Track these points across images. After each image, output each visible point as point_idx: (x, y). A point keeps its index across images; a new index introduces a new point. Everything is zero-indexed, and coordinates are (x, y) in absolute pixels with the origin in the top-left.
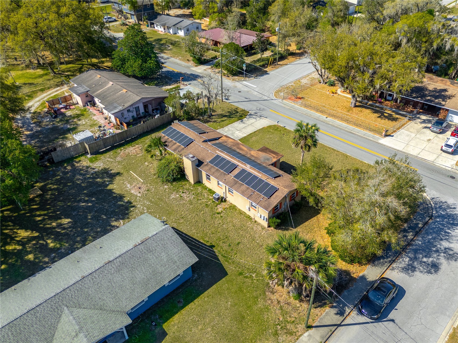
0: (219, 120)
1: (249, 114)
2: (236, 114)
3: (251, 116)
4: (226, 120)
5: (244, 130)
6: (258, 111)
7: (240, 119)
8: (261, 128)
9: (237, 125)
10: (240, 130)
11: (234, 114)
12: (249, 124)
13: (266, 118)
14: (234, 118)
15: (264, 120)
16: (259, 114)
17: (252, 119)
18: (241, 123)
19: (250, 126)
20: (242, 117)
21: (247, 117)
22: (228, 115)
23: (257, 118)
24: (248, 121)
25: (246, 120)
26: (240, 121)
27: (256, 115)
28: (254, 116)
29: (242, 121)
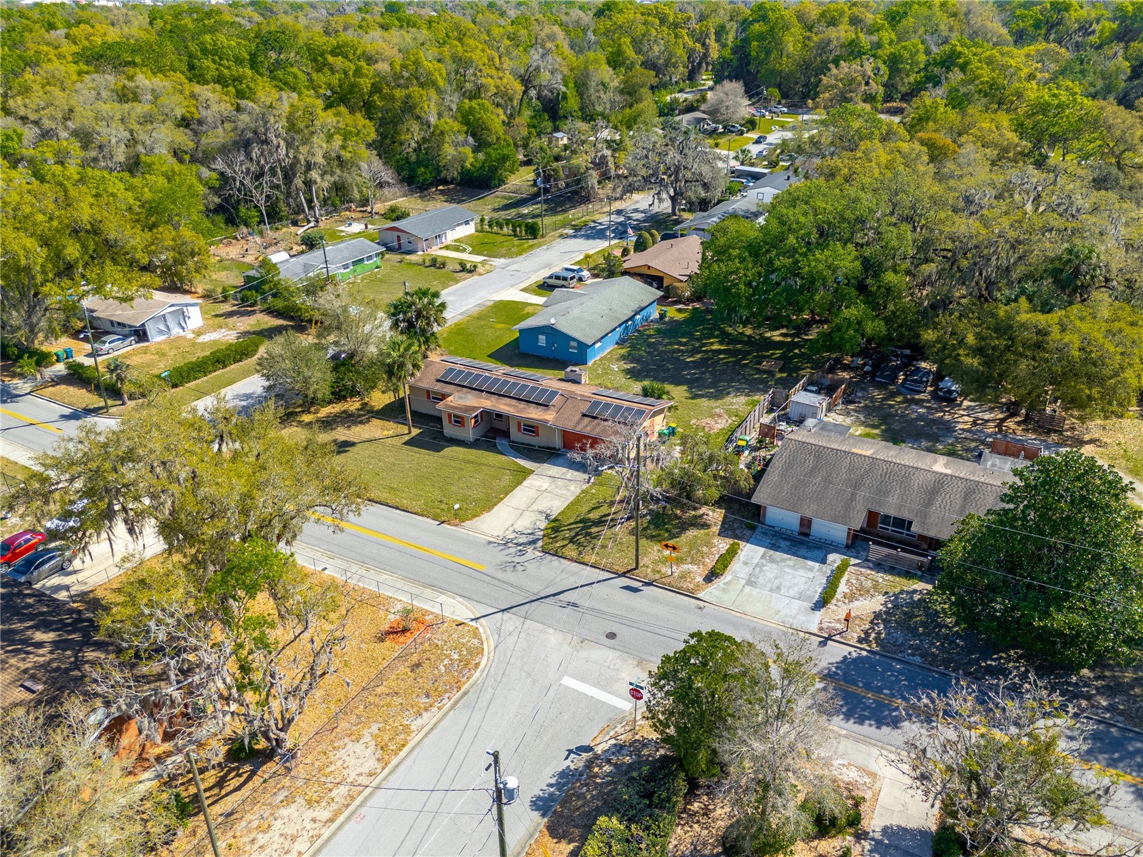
0: (604, 510)
1: (540, 543)
2: (573, 534)
3: (531, 538)
4: (589, 512)
5: (533, 493)
6: (517, 559)
7: (555, 520)
8: (496, 507)
9: (556, 506)
10: (541, 491)
11: (577, 534)
12: (527, 513)
13: (490, 542)
14: (572, 520)
15: (495, 534)
16: (513, 550)
17: (526, 529)
18: (548, 512)
19: (524, 507)
20: (553, 528)
21: (542, 533)
22: (590, 527)
23: (512, 536)
24: (534, 519)
25: (538, 523)
26: (553, 517)
27: (518, 544)
28: (523, 539)
29: (547, 517)
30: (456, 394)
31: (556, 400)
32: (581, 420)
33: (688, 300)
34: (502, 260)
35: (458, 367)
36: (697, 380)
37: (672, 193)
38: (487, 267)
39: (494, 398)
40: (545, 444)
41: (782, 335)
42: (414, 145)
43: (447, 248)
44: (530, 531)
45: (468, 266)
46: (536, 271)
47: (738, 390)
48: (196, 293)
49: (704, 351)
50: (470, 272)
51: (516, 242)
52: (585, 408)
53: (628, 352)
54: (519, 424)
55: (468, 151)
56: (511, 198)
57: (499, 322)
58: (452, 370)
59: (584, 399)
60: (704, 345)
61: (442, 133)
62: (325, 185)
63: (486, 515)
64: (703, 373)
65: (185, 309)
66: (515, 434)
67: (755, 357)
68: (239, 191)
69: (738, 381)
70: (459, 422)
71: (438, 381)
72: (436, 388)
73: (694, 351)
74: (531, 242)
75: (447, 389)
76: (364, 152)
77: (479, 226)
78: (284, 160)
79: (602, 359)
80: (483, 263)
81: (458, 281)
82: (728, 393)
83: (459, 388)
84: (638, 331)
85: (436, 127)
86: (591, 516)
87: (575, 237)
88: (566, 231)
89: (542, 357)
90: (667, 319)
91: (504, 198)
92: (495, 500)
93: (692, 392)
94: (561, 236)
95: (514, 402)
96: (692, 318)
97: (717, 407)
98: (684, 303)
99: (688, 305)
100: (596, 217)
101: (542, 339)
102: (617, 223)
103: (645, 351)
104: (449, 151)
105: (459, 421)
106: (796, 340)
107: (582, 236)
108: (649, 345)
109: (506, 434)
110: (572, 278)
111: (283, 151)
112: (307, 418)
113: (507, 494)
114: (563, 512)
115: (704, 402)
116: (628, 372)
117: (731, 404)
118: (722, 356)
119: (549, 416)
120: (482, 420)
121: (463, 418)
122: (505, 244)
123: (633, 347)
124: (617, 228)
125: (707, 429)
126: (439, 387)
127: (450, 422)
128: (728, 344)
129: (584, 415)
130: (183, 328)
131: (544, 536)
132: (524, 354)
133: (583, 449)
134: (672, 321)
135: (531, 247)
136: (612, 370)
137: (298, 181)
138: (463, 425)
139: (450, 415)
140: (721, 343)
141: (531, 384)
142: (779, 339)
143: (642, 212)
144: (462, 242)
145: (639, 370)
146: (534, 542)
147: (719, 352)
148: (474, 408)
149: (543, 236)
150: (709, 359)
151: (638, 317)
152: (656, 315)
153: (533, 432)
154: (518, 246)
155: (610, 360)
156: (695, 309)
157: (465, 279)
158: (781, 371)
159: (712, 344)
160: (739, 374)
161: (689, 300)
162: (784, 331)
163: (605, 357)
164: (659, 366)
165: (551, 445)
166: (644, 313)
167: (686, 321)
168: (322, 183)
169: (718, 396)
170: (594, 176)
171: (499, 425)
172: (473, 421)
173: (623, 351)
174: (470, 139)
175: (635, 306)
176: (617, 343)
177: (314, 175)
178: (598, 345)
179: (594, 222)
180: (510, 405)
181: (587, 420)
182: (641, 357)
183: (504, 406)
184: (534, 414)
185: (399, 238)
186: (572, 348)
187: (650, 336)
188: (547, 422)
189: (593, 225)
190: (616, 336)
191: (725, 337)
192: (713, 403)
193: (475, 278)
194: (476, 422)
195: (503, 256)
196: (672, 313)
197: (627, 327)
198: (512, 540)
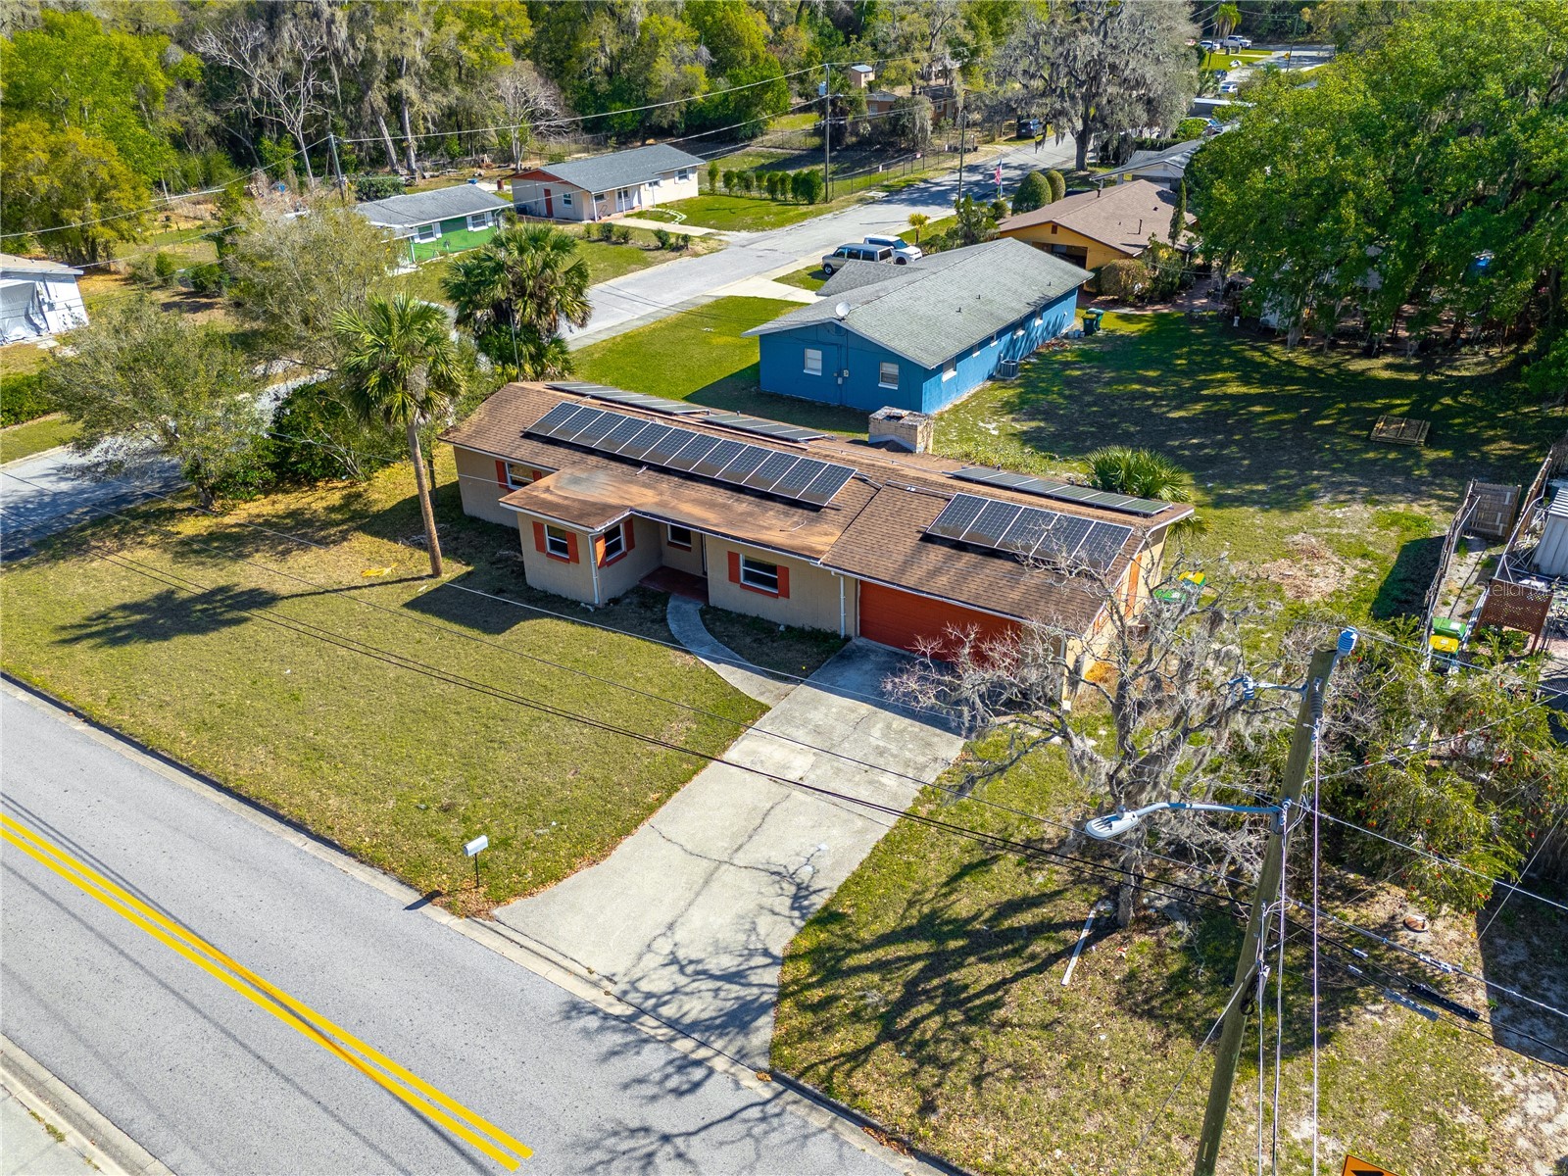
1: (764, 1031)
2: (894, 990)
3: (731, 998)
5: (757, 793)
6: (668, 1116)
7: (828, 917)
8: (627, 845)
10: (784, 786)
11: (912, 994)
12: (727, 875)
13: (575, 1009)
14: (890, 922)
15: (601, 967)
16: (652, 1059)
17: (719, 949)
18: (805, 874)
19: (719, 848)
20: (816, 955)
21: (772, 976)
22: (958, 959)
23: (661, 981)
24: (748, 905)
25: (764, 923)
26: (819, 901)
27: (680, 1028)
28: (699, 1006)
29: (801, 895)
30: (567, 472)
31: (844, 494)
32: (917, 552)
33: (1140, 298)
34: (744, 234)
35: (586, 403)
36: (1210, 461)
37: (1079, 125)
38: (712, 244)
39: (667, 484)
40: (806, 621)
41: (1388, 367)
42: (604, 60)
43: (640, 215)
44: (728, 963)
45: (673, 240)
46: (807, 252)
47: (1336, 487)
48: (116, 273)
49: (1207, 398)
50: (676, 248)
51: (774, 207)
52: (929, 515)
53: (1020, 396)
54: (733, 558)
55: (699, 71)
56: (771, 155)
57: (721, 334)
58: (566, 409)
59: (926, 490)
60: (1206, 384)
61: (655, 40)
62: (430, 109)
63: (585, 875)
64: (1222, 445)
65: (39, 286)
66: (724, 591)
67: (1343, 412)
68: (258, 104)
69: (1324, 466)
70: (563, 548)
71: (528, 436)
72: (518, 454)
73: (1182, 399)
74: (803, 209)
75: (547, 456)
76: (505, 56)
77: (707, 186)
78: (346, 52)
79: (956, 409)
80: (704, 238)
81: (647, 264)
82: (1312, 496)
83: (577, 456)
84: (1038, 355)
85: (644, 28)
86: (963, 906)
87: (889, 202)
88: (872, 194)
89: (812, 404)
90: (1100, 333)
91: (760, 155)
92: (628, 812)
93: (1208, 492)
94: (862, 201)
95: (721, 496)
96: (1159, 333)
97: (1295, 531)
98: (1132, 305)
99: (1142, 308)
100: (929, 175)
101: (814, 361)
102: (970, 183)
103: (1060, 394)
104: (664, 70)
105: (563, 545)
106: (1431, 378)
107: (902, 201)
108: (1069, 382)
109: (696, 586)
110: (884, 255)
111: (342, 32)
112: (191, 527)
113: (672, 790)
114: (856, 878)
115: (1253, 518)
116: (1026, 438)
117: (1333, 522)
118: (1258, 409)
119: (821, 539)
120: (631, 545)
121: (572, 536)
122: (752, 210)
123: (1029, 385)
124: (970, 190)
125: (1290, 594)
126: (526, 452)
127: (540, 547)
128: (1263, 383)
129: (927, 538)
130: (38, 329)
131: (783, 994)
132: (771, 396)
133: (944, 662)
134: (1111, 337)
135: (805, 216)
136: (985, 433)
137: (377, 97)
138: (575, 559)
139: (538, 527)
140: (1245, 380)
141: (775, 449)
142: (1386, 374)
143: (1015, 168)
144: (672, 208)
145: (1053, 435)
146: (740, 1019)
147: (1249, 399)
148: (605, 509)
149: (826, 200)
150: (1228, 414)
151: (1038, 322)
152: (1074, 324)
153: (773, 583)
154: (776, 214)
155: (977, 413)
156: (1160, 318)
157: (664, 261)
158: (1432, 442)
159: (1223, 382)
160: (1320, 450)
161: (1144, 299)
162: (1389, 359)
163: (964, 405)
164: (1101, 426)
165: (825, 626)
166: (1051, 315)
167: (1145, 338)
168: (425, 105)
169: (1286, 499)
170: (925, 111)
171: (678, 559)
172: (601, 547)
173: (1007, 394)
174: (705, 51)
175: (1034, 295)
176: (991, 377)
177: (407, 86)
178: (949, 375)
179: (925, 181)
180: (711, 505)
181: (936, 554)
182: (1054, 406)
183: (691, 506)
184: (777, 529)
185: (547, 192)
186: (887, 378)
187: (1067, 365)
188: (812, 555)
189: (922, 185)
190: (988, 359)
191: (1248, 371)
192: (1277, 519)
193: (685, 260)
194: (609, 551)
195: (748, 228)
196: (1110, 322)
197: (1013, 343)
198: (661, 999)
